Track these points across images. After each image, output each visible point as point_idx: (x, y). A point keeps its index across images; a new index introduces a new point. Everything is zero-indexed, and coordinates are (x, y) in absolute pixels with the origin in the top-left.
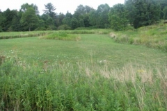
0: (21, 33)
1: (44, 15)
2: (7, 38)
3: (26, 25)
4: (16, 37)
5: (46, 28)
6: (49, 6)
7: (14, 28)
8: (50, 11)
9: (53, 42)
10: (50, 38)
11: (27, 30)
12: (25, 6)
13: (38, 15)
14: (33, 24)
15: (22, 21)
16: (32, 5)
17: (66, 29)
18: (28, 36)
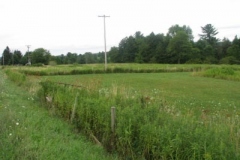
0: (168, 67)
1: (200, 41)
2: (149, 72)
3: (174, 56)
4: (160, 71)
5: (202, 60)
6: (209, 29)
7: (158, 58)
8: (209, 35)
9: (212, 82)
10: (208, 76)
11: (175, 62)
12: (175, 29)
13: (192, 42)
14: (184, 54)
15: (169, 49)
16: (185, 27)
17: (232, 63)
18: (177, 71)
